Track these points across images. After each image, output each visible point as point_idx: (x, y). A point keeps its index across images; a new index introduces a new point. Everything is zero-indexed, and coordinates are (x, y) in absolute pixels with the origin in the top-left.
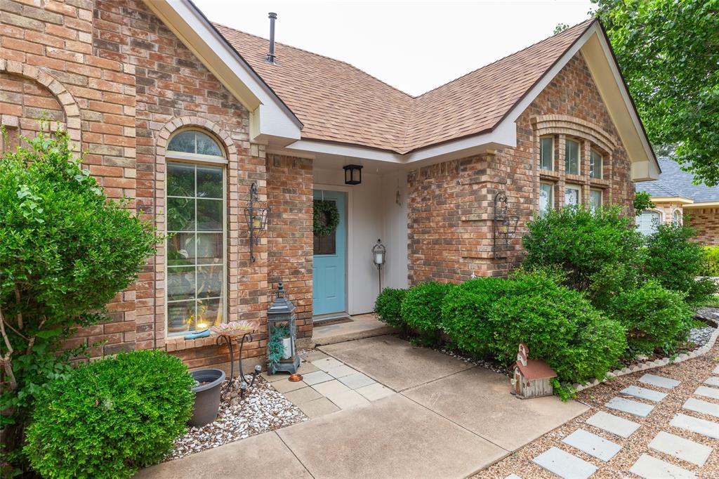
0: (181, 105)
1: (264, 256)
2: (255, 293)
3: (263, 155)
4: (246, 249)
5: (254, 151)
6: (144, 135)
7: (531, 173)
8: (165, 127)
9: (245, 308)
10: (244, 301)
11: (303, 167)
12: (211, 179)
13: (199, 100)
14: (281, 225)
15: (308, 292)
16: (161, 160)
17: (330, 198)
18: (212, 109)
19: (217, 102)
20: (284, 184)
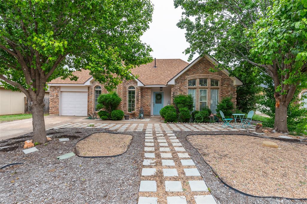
0: (130, 83)
1: (140, 102)
2: (138, 108)
3: (140, 88)
4: (137, 102)
5: (139, 88)
6: (125, 88)
7: (186, 88)
8: (128, 86)
9: (137, 110)
10: (137, 109)
11: (149, 89)
12: (134, 92)
13: (132, 82)
14: (145, 98)
15: (150, 109)
16: (127, 90)
17: (160, 93)
18: (133, 83)
19: (134, 82)
20: (146, 92)
